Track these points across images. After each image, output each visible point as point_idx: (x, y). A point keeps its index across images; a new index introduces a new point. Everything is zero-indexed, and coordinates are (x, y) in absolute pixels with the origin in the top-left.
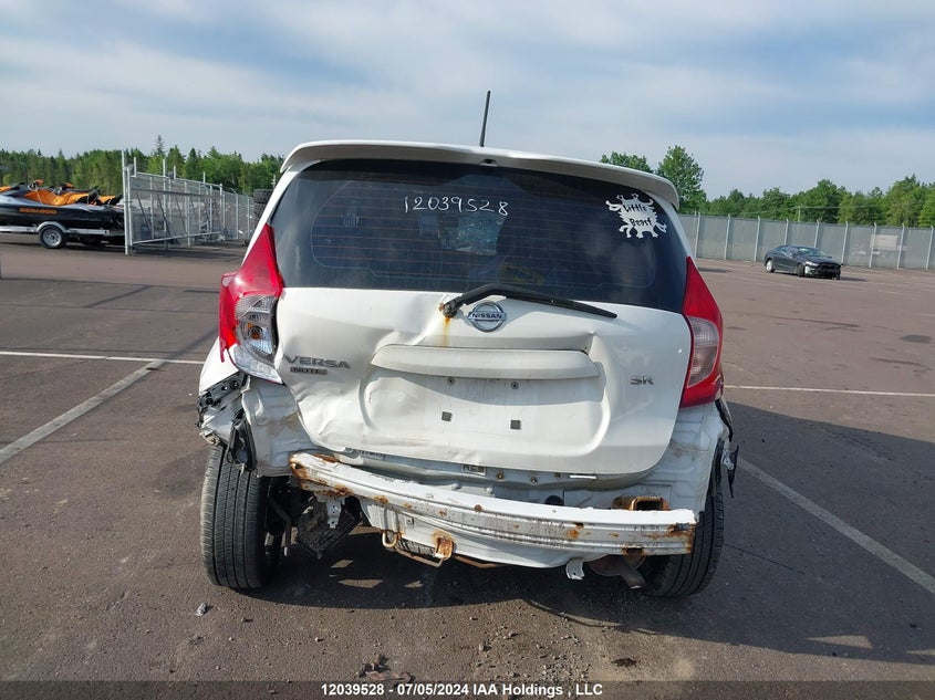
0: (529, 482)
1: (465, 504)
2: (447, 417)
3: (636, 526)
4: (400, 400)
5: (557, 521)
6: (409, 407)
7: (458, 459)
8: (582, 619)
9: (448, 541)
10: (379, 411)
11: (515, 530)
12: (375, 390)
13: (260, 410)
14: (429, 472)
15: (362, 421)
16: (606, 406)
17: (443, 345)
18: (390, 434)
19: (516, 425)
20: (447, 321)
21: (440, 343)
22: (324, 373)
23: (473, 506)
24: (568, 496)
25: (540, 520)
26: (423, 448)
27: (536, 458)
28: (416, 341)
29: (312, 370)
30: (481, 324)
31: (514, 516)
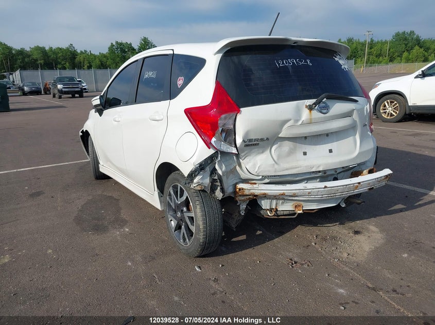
0: (334, 173)
1: (320, 187)
2: (305, 154)
3: (375, 179)
4: (287, 150)
5: (352, 184)
6: (291, 152)
7: (314, 170)
8: (327, 225)
9: (299, 206)
10: (279, 157)
11: (337, 192)
12: (276, 148)
13: (224, 168)
14: (298, 179)
15: (274, 163)
16: (358, 137)
17: (310, 122)
18: (286, 166)
19: (331, 151)
20: (310, 112)
21: (309, 121)
22: (258, 144)
23: (324, 187)
24: (339, 176)
25: (346, 185)
26: (300, 169)
27: (341, 162)
28: (300, 122)
29: (253, 144)
30: (323, 111)
31: (338, 187)
